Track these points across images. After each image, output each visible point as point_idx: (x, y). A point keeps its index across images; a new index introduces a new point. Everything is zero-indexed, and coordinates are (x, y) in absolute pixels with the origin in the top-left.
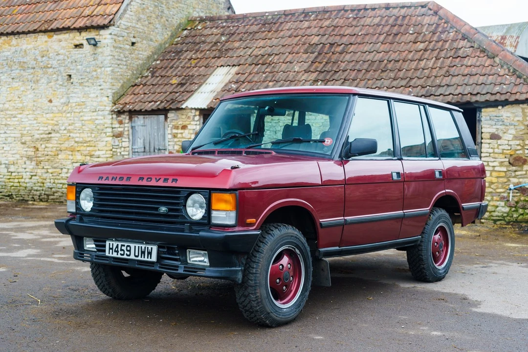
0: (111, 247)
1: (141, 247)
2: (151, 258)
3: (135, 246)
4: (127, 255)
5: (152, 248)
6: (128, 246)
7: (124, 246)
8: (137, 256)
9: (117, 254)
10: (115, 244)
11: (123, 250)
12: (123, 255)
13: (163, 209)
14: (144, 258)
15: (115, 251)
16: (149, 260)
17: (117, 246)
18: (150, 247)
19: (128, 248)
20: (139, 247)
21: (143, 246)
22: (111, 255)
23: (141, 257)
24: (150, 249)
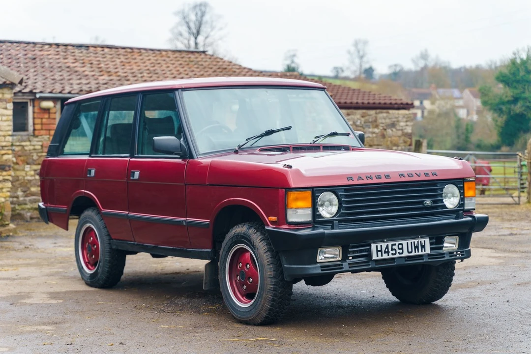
0: (379, 249)
1: (414, 242)
2: (425, 251)
3: (407, 243)
4: (399, 253)
5: (425, 241)
6: (399, 244)
7: (395, 245)
8: (411, 252)
9: (388, 255)
10: (384, 245)
11: (395, 250)
12: (395, 254)
13: (428, 202)
14: (418, 252)
15: (385, 252)
16: (423, 253)
17: (387, 246)
18: (422, 240)
19: (400, 246)
20: (411, 243)
21: (416, 241)
22: (380, 257)
23: (415, 252)
24: (423, 242)
